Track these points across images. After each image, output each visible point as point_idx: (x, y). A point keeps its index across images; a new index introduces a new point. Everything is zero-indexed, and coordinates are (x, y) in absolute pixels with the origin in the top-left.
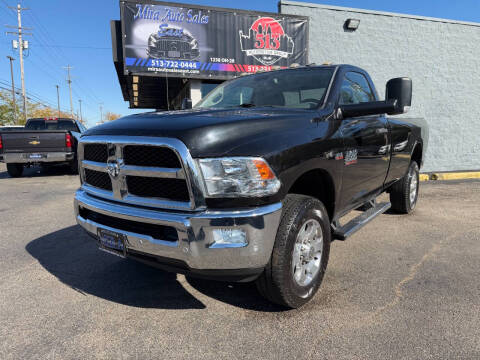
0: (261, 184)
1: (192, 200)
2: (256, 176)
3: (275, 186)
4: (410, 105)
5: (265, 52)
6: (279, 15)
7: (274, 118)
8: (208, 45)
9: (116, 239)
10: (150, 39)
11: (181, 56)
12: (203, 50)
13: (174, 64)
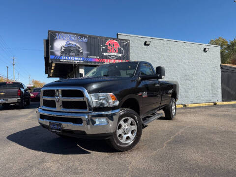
0: (112, 102)
1: (88, 108)
2: (110, 99)
3: (117, 103)
4: (164, 75)
5: (112, 54)
6: (117, 39)
7: (116, 80)
8: (87, 51)
9: (57, 125)
10: (61, 48)
11: (76, 55)
12: (85, 52)
13: (72, 58)
